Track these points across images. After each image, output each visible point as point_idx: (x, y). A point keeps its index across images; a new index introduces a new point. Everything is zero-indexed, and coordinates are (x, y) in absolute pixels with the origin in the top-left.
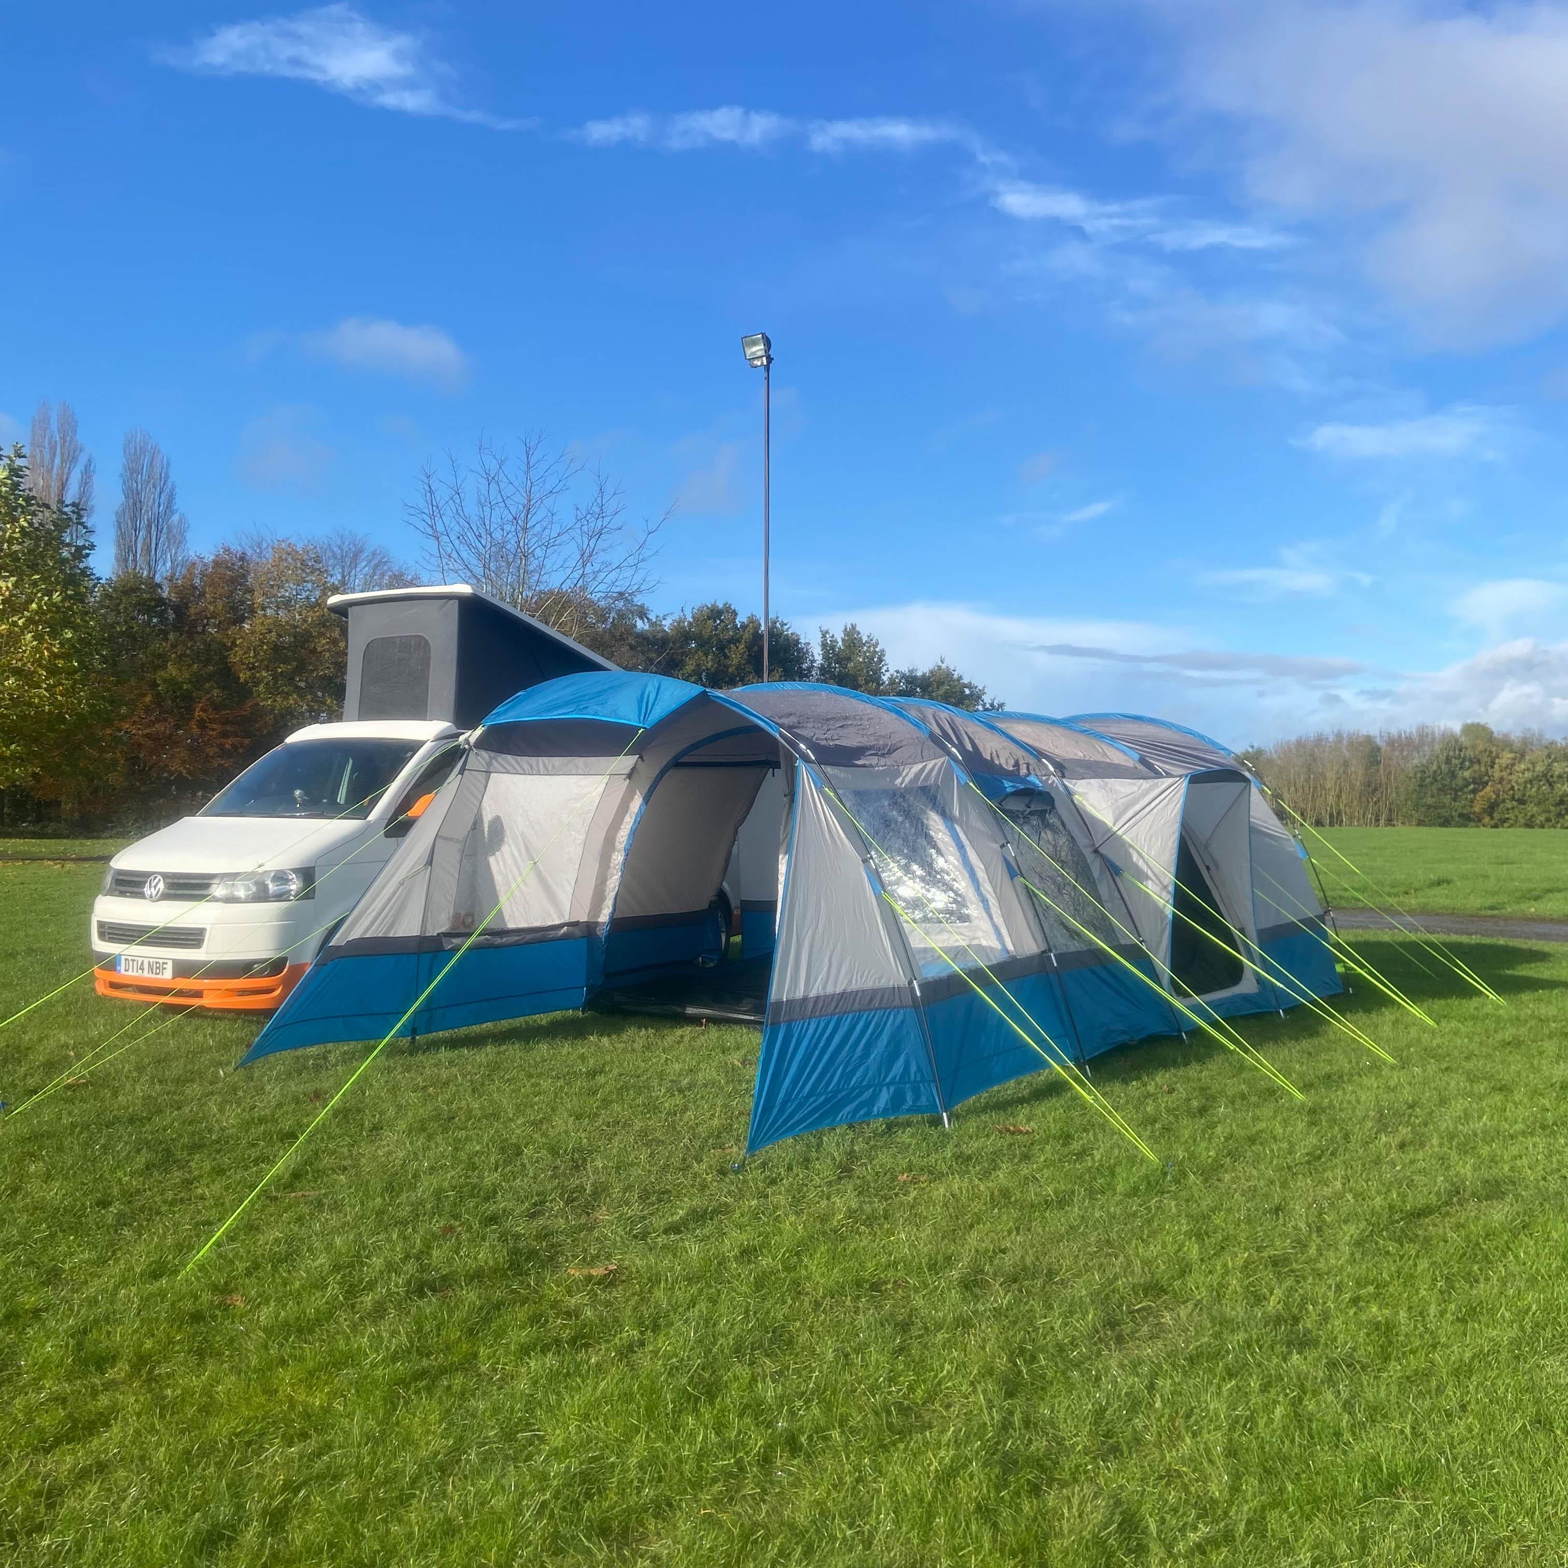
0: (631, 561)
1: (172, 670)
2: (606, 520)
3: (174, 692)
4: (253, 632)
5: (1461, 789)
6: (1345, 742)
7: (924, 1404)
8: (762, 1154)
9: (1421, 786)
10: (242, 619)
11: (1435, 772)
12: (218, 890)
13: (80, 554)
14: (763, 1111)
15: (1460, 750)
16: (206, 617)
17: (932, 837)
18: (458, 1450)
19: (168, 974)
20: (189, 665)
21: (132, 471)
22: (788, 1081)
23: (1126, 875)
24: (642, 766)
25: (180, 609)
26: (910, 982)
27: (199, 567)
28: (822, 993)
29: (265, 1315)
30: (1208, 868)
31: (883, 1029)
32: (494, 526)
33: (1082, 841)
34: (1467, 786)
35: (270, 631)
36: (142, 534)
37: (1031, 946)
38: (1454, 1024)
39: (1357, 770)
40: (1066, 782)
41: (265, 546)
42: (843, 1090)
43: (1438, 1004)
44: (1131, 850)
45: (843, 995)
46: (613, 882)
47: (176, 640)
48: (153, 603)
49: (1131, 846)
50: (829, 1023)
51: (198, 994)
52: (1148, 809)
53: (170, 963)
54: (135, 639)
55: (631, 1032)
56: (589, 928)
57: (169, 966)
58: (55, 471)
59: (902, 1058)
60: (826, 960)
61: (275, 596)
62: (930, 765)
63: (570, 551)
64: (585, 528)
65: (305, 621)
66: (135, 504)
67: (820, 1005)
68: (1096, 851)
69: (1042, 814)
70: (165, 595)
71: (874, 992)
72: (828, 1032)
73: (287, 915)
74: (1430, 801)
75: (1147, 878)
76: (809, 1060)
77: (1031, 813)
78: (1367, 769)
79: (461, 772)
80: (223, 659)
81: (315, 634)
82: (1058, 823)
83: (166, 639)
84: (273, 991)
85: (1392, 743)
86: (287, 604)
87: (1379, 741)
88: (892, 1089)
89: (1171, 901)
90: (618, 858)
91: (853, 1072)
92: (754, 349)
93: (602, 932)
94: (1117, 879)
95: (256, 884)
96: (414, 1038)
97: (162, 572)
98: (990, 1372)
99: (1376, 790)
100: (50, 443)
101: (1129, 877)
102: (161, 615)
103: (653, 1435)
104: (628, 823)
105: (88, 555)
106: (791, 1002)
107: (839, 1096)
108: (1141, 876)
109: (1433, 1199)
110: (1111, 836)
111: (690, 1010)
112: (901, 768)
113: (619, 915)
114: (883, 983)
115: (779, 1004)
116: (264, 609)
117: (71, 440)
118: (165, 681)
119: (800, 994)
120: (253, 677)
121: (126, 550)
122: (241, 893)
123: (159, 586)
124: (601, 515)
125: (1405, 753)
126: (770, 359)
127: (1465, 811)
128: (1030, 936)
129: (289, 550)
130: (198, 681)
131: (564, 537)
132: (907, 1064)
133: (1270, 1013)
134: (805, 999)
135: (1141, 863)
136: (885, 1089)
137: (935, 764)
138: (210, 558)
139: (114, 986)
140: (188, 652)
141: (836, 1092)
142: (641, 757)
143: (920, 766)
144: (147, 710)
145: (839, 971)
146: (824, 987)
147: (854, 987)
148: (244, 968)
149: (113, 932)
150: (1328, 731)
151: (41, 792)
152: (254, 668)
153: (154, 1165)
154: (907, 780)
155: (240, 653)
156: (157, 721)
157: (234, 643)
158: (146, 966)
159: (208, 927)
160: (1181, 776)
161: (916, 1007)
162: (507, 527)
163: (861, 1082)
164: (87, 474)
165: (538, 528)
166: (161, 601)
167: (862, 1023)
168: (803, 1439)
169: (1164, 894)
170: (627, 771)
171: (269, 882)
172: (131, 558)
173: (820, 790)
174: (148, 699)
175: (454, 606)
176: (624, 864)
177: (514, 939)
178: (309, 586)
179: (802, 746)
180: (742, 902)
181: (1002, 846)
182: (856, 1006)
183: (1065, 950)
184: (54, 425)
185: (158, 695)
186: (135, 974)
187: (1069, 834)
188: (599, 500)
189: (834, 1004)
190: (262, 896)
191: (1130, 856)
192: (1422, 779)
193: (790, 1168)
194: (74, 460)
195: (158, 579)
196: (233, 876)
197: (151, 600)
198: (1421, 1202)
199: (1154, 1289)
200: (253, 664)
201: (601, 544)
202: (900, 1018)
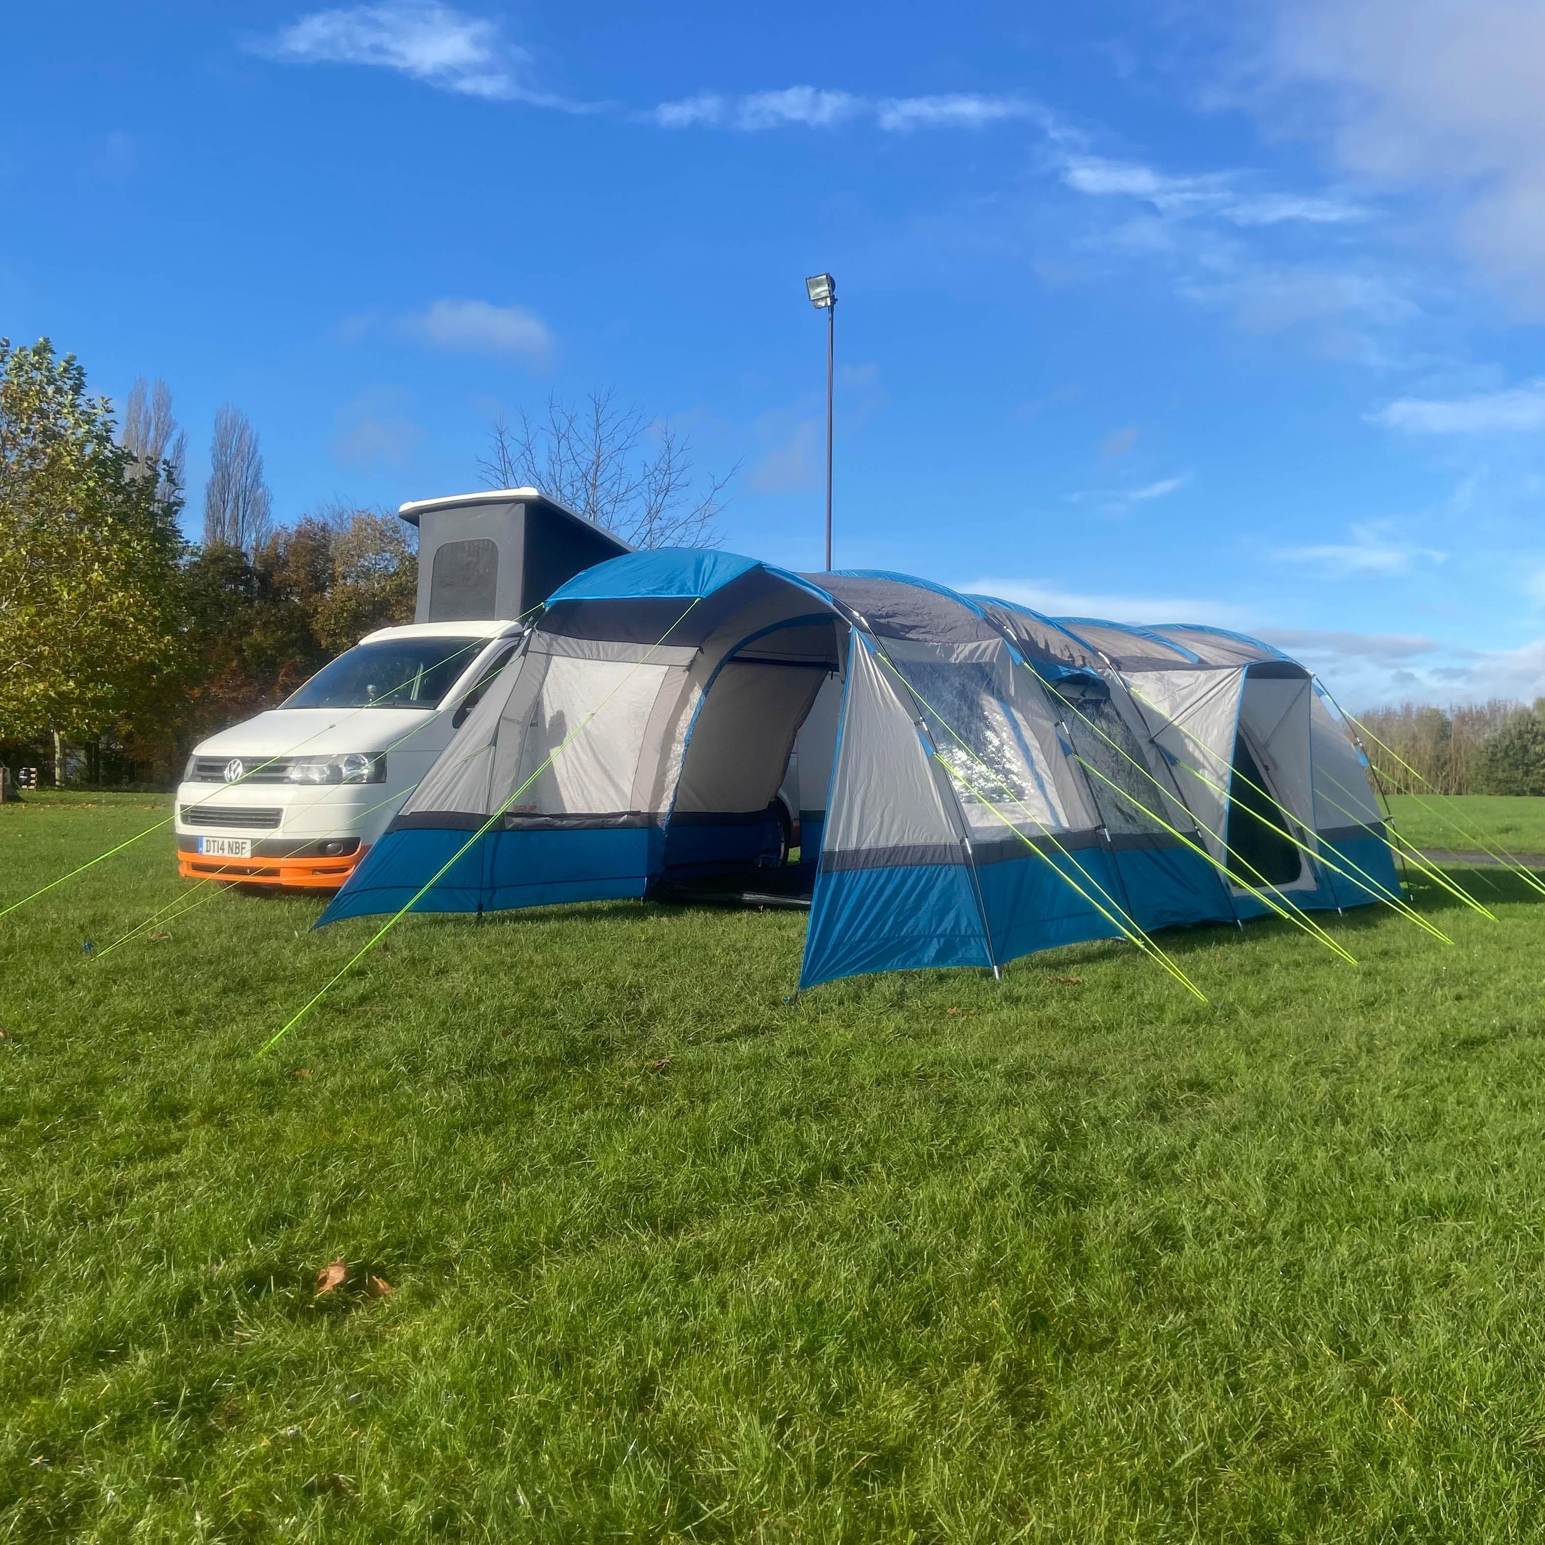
0: (697, 516)
1: (257, 636)
2: (674, 476)
3: (259, 657)
4: (333, 600)
5: (1533, 764)
6: (1414, 716)
7: (965, 1154)
8: (811, 992)
9: (1491, 760)
10: (323, 588)
11: (1508, 746)
12: (294, 774)
13: (171, 509)
14: (815, 952)
15: (1533, 725)
16: (290, 586)
17: (986, 718)
18: (513, 1167)
19: (247, 854)
20: (273, 632)
21: (222, 447)
22: (839, 926)
23: (1183, 764)
24: (701, 657)
25: (265, 579)
26: (962, 841)
27: (284, 536)
28: (873, 846)
29: (331, 1083)
30: (1266, 768)
31: (935, 883)
32: (564, 483)
33: (1138, 731)
34: (1539, 761)
35: (350, 599)
36: (230, 505)
37: (1085, 822)
38: (1517, 921)
39: (1426, 745)
40: (1121, 674)
41: (345, 517)
42: (893, 938)
43: (1501, 907)
44: (1187, 741)
45: (895, 850)
46: (674, 772)
47: (261, 608)
48: (239, 572)
49: (1187, 736)
50: (878, 877)
51: (274, 872)
52: (1204, 700)
53: (249, 842)
54: (222, 607)
55: (689, 914)
56: (651, 818)
57: (248, 846)
58: (149, 445)
59: (952, 914)
60: (878, 816)
61: (355, 566)
62: (984, 644)
63: (638, 506)
64: (653, 486)
65: (383, 589)
66: (223, 477)
67: (871, 858)
68: (1152, 741)
69: (1097, 704)
70: (251, 564)
71: (925, 848)
72: (882, 881)
73: (359, 797)
74: (1500, 775)
75: (1204, 767)
76: (860, 909)
77: (1085, 702)
78: (1436, 743)
79: (524, 653)
80: (306, 627)
81: (393, 602)
82: (1113, 713)
83: (251, 606)
84: (347, 870)
85: (1464, 718)
86: (366, 574)
87: (1449, 716)
88: (942, 941)
89: (1228, 790)
90: (679, 749)
91: (905, 923)
92: (819, 290)
93: (662, 823)
94: (1173, 769)
95: (331, 767)
96: (480, 914)
97: (249, 543)
98: (1032, 1131)
99: (1445, 763)
100: (145, 418)
101: (1186, 766)
102: (247, 583)
103: (699, 1162)
104: (688, 714)
105: (176, 512)
106: (843, 854)
107: (892, 943)
108: (1197, 765)
109: (1488, 1031)
110: (1167, 726)
111: (747, 897)
112: (956, 646)
113: (679, 809)
114: (935, 840)
115: (831, 854)
116: (345, 578)
117: (166, 415)
118: (251, 646)
119: (852, 846)
120: (334, 643)
121: (215, 520)
122: (316, 777)
123: (245, 555)
124: (668, 471)
125: (1477, 727)
126: (834, 300)
127: (1537, 786)
128: (1085, 815)
129: (369, 520)
130: (282, 647)
131: (633, 493)
132: (958, 917)
133: (1329, 911)
134: (857, 851)
135: (1197, 754)
136: (935, 940)
137: (990, 645)
138: (292, 529)
139: (197, 867)
140: (272, 619)
141: (887, 940)
142: (701, 650)
143: (975, 644)
144: (234, 673)
145: (891, 826)
146: (877, 840)
147: (906, 842)
148: (321, 848)
149: (198, 816)
150: (1397, 707)
151: (134, 754)
152: (335, 634)
153: (230, 990)
154: (961, 656)
155: (322, 619)
156: (243, 685)
157: (315, 610)
158: (226, 846)
159: (285, 808)
160: (1239, 667)
161: (968, 865)
162: (577, 484)
163: (912, 932)
164: (179, 448)
165: (607, 485)
166: (246, 570)
167: (913, 877)
168: (846, 1169)
169: (1221, 784)
170: (687, 662)
171: (342, 766)
172: (219, 529)
173: (874, 656)
174: (234, 664)
175: (521, 510)
176: (685, 755)
177: (574, 822)
178: (388, 555)
179: (856, 614)
180: (802, 813)
181: (1057, 725)
182: (908, 861)
183: (1118, 831)
184: (150, 401)
185: (244, 660)
186: (216, 854)
187: (1125, 725)
188: (667, 457)
189: (886, 856)
190: (335, 778)
191: (1184, 745)
192: (1494, 754)
193: (841, 1003)
194: (166, 436)
195: (244, 549)
196: (309, 759)
197: (237, 568)
198: (1476, 1032)
199: (1198, 1085)
200: (334, 630)
201: (668, 501)
202: (951, 875)
